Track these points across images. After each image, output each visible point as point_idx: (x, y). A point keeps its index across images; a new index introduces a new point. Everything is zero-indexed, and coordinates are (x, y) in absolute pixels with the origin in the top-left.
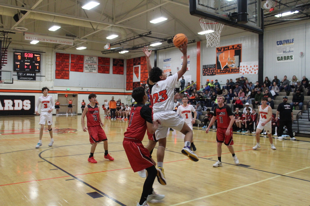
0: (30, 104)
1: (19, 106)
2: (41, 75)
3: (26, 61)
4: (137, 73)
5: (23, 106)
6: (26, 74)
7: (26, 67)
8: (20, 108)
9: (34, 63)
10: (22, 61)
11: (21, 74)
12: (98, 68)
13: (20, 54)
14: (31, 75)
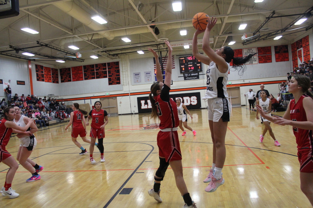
0: (196, 99)
1: (187, 102)
2: (204, 74)
3: (189, 63)
4: (300, 57)
5: (191, 101)
6: (191, 75)
7: (189, 68)
8: (189, 104)
9: (196, 64)
10: (186, 64)
11: (186, 75)
12: (259, 58)
13: (184, 58)
14: (195, 74)
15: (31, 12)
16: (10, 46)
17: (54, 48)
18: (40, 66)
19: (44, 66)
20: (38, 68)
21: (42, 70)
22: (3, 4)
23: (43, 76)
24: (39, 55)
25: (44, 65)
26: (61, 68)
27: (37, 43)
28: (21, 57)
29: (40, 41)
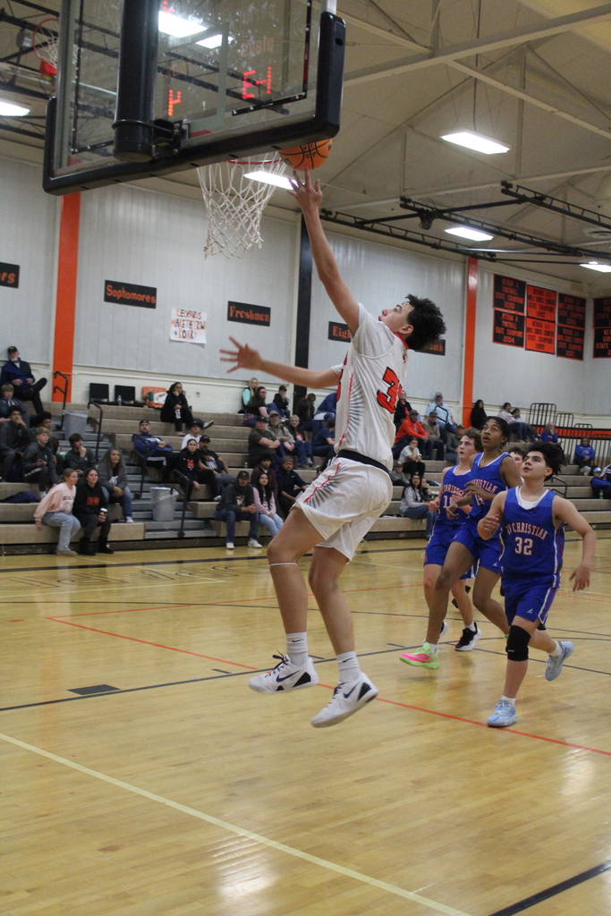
15: (483, 70)
16: (403, 199)
17: (573, 210)
18: (515, 281)
19: (529, 282)
20: (506, 290)
21: (520, 300)
22: (296, 100)
23: (520, 323)
24: (511, 237)
25: (532, 280)
26: (601, 295)
27: (503, 191)
28: (443, 243)
29: (515, 183)
